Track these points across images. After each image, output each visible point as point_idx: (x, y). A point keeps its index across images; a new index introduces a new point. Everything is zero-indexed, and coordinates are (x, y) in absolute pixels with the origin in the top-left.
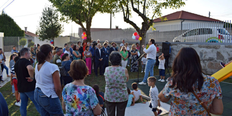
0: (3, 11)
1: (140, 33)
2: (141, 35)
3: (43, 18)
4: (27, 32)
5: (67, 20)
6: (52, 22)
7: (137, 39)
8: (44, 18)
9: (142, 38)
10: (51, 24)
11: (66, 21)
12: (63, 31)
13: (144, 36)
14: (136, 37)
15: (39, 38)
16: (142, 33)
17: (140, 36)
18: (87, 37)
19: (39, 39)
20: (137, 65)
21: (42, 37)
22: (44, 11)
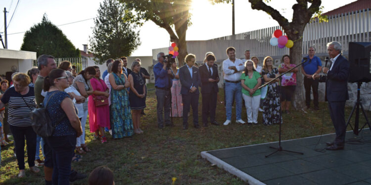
0: (44, 17)
1: (290, 31)
2: (290, 36)
3: (100, 22)
4: (87, 53)
5: (138, 19)
6: (117, 27)
7: (282, 45)
8: (103, 21)
9: (294, 43)
10: (115, 33)
11: (136, 21)
12: (137, 44)
13: (298, 38)
14: (278, 41)
15: (94, 60)
16: (293, 31)
17: (289, 38)
18: (179, 51)
19: (94, 62)
20: (278, 108)
21: (98, 58)
22: (102, 8)
